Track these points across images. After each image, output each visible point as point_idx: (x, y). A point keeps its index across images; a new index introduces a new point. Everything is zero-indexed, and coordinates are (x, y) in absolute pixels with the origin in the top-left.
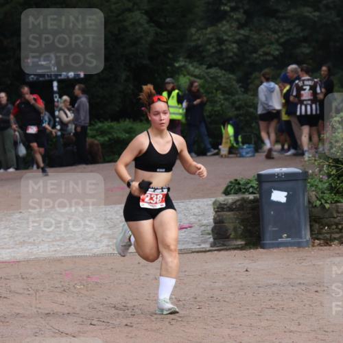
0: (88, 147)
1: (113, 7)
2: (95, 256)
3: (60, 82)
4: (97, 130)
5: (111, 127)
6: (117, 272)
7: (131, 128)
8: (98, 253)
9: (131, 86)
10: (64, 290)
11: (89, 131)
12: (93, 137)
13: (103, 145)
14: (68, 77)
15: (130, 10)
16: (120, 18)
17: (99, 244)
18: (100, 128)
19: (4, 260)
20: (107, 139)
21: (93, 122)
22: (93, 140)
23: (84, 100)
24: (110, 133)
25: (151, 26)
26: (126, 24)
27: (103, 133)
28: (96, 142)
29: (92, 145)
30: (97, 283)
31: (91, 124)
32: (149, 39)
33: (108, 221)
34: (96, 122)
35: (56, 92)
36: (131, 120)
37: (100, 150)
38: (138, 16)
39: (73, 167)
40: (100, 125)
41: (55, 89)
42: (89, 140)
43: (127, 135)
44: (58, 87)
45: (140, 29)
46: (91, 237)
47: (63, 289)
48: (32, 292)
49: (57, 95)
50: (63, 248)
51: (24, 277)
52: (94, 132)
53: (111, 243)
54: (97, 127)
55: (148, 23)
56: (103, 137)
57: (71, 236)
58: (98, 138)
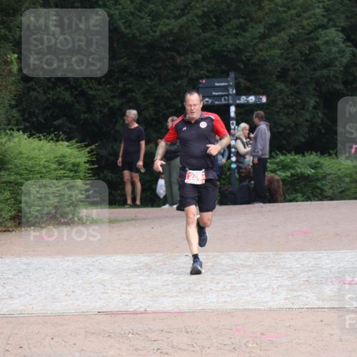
0: (266, 182)
1: (305, 23)
2: (270, 310)
3: (238, 106)
4: (277, 164)
5: (295, 161)
6: (295, 330)
7: (318, 163)
8: (274, 307)
9: (320, 115)
10: (234, 349)
11: (268, 165)
12: (274, 171)
13: (284, 181)
14: (248, 101)
15: (324, 27)
16: (312, 35)
17: (276, 296)
18: (282, 161)
19: (166, 310)
20: (288, 174)
21: (273, 154)
22: (272, 175)
23: (263, 127)
24: (293, 168)
25: (348, 46)
26: (319, 42)
27: (285, 167)
28: (277, 177)
29: (271, 181)
30: (272, 342)
31: (271, 157)
32: (344, 60)
33: (287, 270)
34: (277, 154)
35: (233, 119)
36: (319, 153)
37: (281, 187)
38: (333, 34)
39: (249, 206)
40: (282, 157)
41: (232, 114)
42: (268, 175)
43: (313, 171)
44: (236, 112)
45: (335, 49)
46: (266, 288)
47: (232, 347)
48: (197, 348)
49: (234, 122)
50: (234, 299)
51: (188, 330)
52: (275, 166)
53: (289, 296)
54: (278, 160)
55: (343, 43)
56: (285, 172)
57: (243, 286)
58: (279, 173)
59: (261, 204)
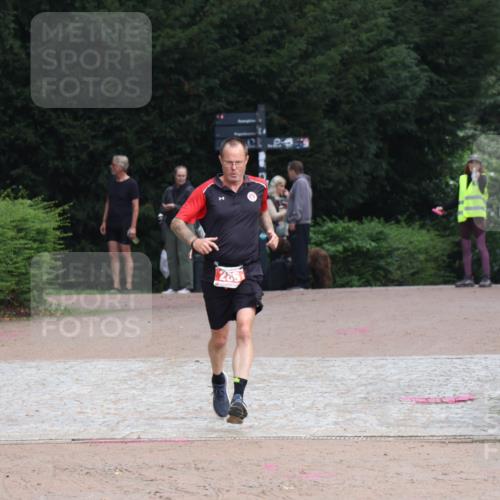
0: (309, 260)
1: (364, 37)
2: (315, 439)
3: (269, 153)
4: (325, 233)
5: (349, 231)
6: (348, 467)
7: (381, 233)
8: (320, 434)
9: (384, 165)
10: (263, 492)
11: (311, 235)
12: (319, 244)
13: (333, 258)
14: (283, 146)
15: (390, 43)
16: (374, 54)
17: (320, 419)
18: (331, 230)
19: (168, 438)
20: (340, 248)
21: (319, 220)
22: (318, 249)
24: (347, 240)
25: (423, 70)
26: (383, 64)
27: (335, 238)
28: (323, 252)
29: (316, 258)
30: (316, 483)
31: (316, 224)
32: (419, 90)
33: (338, 384)
34: (324, 220)
35: (262, 170)
36: (382, 219)
37: (330, 265)
38: (403, 53)
39: (284, 292)
40: (331, 225)
41: (262, 164)
42: (312, 249)
43: (373, 244)
44: (266, 161)
45: (405, 74)
46: (308, 408)
47: (260, 490)
48: (210, 492)
49: (264, 175)
50: (263, 422)
51: (200, 466)
52: (321, 237)
53: (340, 420)
54: (325, 228)
55: (417, 65)
56: (334, 245)
57: (276, 405)
58: (327, 246)
59: (302, 290)
